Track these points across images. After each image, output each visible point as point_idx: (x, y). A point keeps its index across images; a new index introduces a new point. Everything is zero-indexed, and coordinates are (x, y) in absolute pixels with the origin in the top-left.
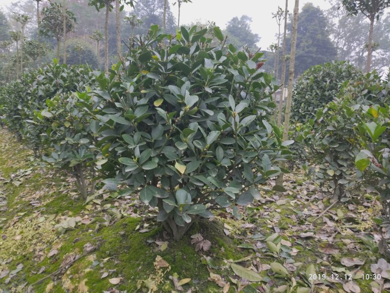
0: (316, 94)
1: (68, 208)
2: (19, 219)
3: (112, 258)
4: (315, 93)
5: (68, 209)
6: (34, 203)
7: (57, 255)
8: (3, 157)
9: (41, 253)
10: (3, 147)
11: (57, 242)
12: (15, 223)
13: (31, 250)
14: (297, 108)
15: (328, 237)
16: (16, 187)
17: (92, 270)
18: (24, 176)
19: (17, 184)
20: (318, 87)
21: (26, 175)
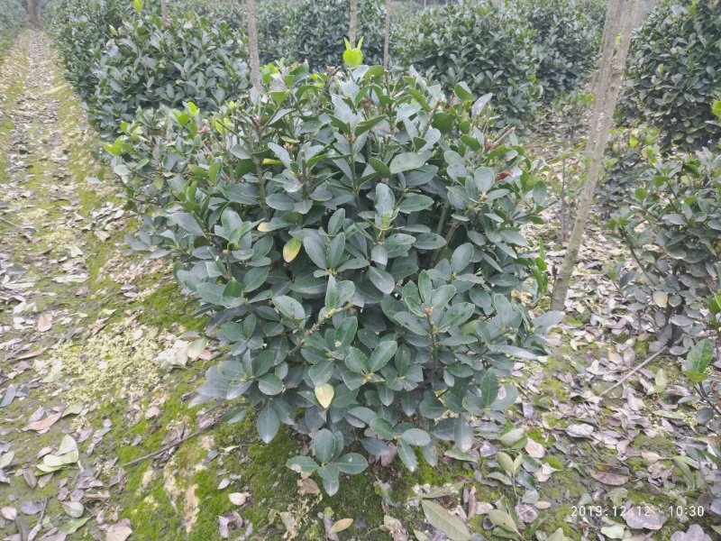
0: (696, 44)
1: (177, 318)
2: (105, 322)
3: (238, 449)
4: (694, 42)
5: (178, 320)
6: (127, 291)
7: (159, 418)
8: (81, 163)
9: (136, 407)
10: (79, 137)
11: (159, 391)
12: (99, 331)
13: (123, 396)
14: (648, 71)
15: (619, 439)
16: (100, 243)
17: (205, 468)
18: (111, 221)
19: (103, 236)
20: (704, 26)
21: (115, 220)
